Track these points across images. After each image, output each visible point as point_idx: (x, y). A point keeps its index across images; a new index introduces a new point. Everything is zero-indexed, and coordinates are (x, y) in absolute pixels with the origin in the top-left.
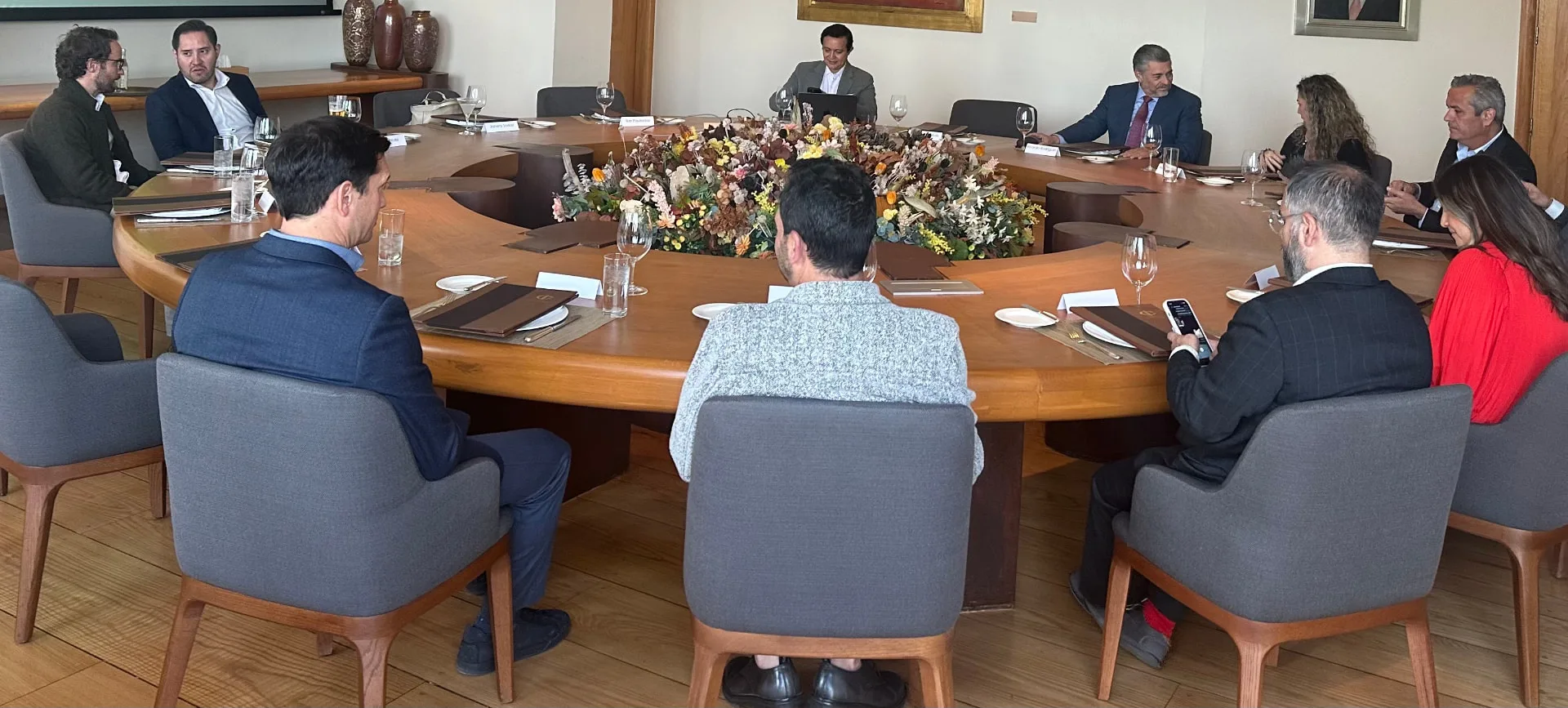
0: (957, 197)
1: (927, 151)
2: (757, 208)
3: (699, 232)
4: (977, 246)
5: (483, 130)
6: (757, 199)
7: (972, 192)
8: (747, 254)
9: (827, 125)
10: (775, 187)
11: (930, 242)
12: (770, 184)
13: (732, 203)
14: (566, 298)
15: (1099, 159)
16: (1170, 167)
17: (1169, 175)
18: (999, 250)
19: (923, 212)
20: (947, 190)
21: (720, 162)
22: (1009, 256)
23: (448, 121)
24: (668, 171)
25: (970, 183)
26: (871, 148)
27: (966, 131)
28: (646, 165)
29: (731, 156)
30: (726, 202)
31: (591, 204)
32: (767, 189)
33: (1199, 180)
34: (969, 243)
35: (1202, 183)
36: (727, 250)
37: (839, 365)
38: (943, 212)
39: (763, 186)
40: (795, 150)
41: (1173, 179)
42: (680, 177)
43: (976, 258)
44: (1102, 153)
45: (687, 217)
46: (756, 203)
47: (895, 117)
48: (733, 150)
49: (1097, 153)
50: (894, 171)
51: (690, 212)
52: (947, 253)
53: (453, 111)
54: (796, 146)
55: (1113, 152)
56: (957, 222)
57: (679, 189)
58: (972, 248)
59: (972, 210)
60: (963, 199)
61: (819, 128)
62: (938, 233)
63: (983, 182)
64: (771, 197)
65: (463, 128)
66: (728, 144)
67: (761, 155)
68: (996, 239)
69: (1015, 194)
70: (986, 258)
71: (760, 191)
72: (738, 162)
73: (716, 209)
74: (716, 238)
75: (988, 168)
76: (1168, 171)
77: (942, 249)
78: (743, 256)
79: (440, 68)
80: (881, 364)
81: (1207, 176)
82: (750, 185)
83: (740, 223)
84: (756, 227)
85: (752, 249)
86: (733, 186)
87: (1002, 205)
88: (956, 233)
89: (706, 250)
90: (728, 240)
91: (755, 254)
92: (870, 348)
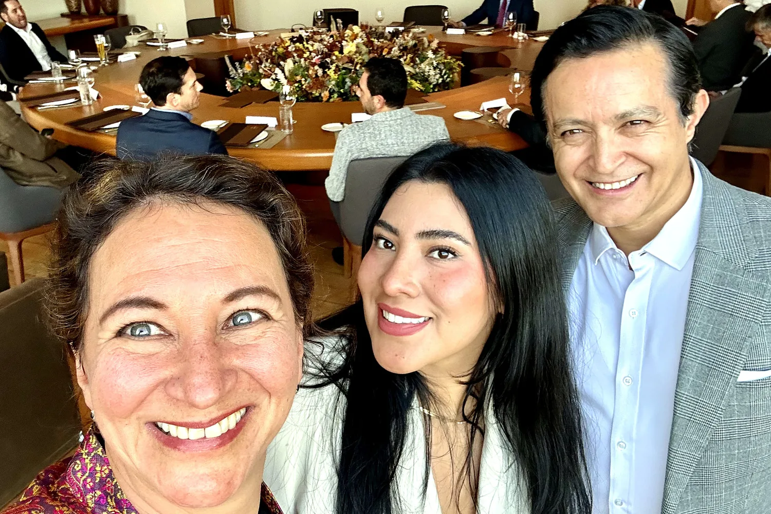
0: (422, 62)
1: (405, 40)
2: (328, 77)
3: (303, 92)
4: (434, 85)
5: (168, 47)
6: (328, 73)
7: (431, 58)
8: (328, 101)
9: (352, 30)
10: (337, 66)
11: (413, 86)
12: (334, 65)
13: (317, 76)
14: (264, 127)
15: (484, 33)
16: (521, 34)
17: (521, 38)
18: (444, 86)
19: (409, 71)
20: (417, 59)
21: (305, 56)
22: (448, 89)
23: (148, 43)
24: (282, 63)
25: (430, 54)
26: (378, 41)
27: (415, 24)
28: (267, 60)
29: (311, 52)
30: (314, 76)
31: (245, 82)
32: (333, 67)
33: (535, 39)
34: (430, 84)
35: (536, 41)
36: (318, 99)
37: (399, 144)
38: (417, 70)
39: (331, 66)
40: (342, 46)
41: (523, 40)
42: (289, 65)
43: (434, 91)
44: (485, 30)
45: (296, 85)
46: (328, 75)
47: (378, 21)
48: (311, 49)
49: (483, 30)
50: (392, 52)
51: (297, 82)
52: (421, 90)
53: (148, 37)
54: (343, 44)
55: (491, 29)
56: (424, 74)
57: (289, 71)
58: (432, 86)
59: (432, 68)
60: (427, 62)
61: (348, 32)
62: (416, 80)
63: (435, 52)
64: (335, 72)
65: (158, 47)
66: (306, 45)
67: (326, 50)
68: (443, 81)
69: (449, 57)
70: (439, 91)
71: (329, 69)
72: (315, 54)
73: (309, 80)
74: (311, 94)
75: (434, 45)
76: (519, 36)
77: (419, 89)
78: (326, 101)
79: (121, 11)
80: (415, 141)
81: (538, 36)
82: (324, 66)
83: (323, 86)
84: (330, 87)
85: (330, 97)
86: (316, 67)
87: (444, 63)
88: (424, 79)
89: (308, 100)
90: (317, 94)
91: (332, 100)
92: (411, 135)
